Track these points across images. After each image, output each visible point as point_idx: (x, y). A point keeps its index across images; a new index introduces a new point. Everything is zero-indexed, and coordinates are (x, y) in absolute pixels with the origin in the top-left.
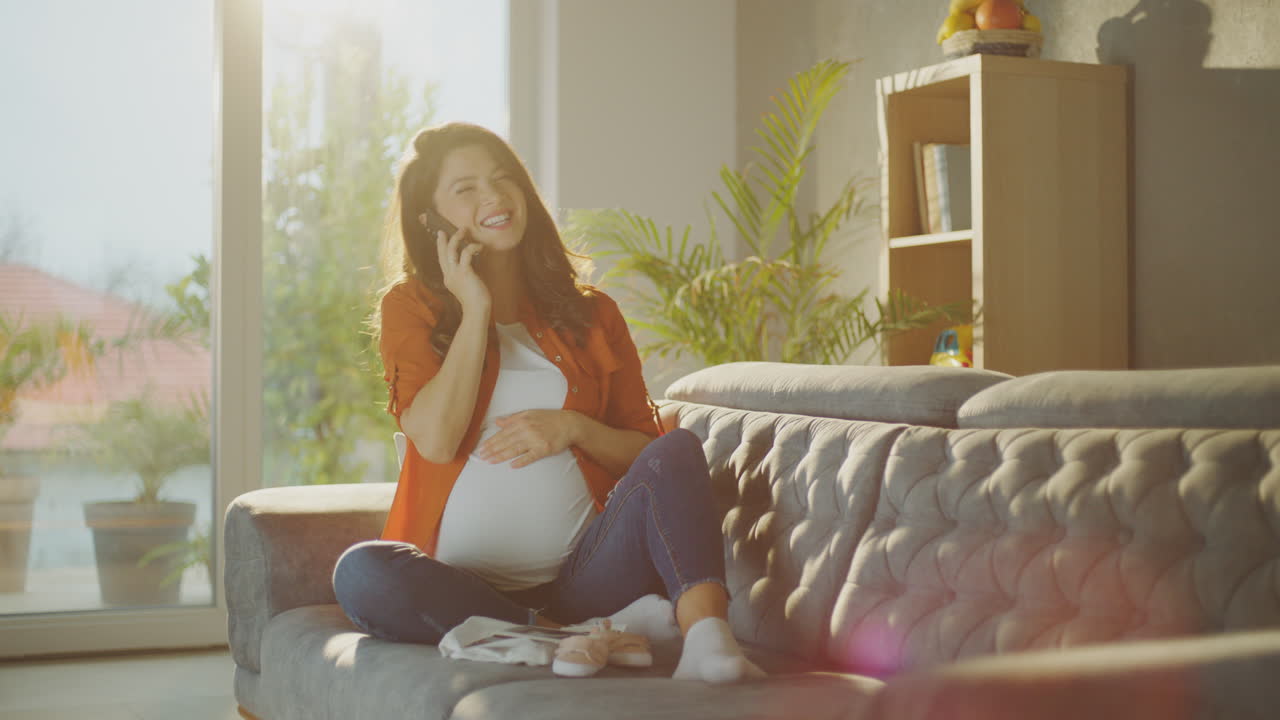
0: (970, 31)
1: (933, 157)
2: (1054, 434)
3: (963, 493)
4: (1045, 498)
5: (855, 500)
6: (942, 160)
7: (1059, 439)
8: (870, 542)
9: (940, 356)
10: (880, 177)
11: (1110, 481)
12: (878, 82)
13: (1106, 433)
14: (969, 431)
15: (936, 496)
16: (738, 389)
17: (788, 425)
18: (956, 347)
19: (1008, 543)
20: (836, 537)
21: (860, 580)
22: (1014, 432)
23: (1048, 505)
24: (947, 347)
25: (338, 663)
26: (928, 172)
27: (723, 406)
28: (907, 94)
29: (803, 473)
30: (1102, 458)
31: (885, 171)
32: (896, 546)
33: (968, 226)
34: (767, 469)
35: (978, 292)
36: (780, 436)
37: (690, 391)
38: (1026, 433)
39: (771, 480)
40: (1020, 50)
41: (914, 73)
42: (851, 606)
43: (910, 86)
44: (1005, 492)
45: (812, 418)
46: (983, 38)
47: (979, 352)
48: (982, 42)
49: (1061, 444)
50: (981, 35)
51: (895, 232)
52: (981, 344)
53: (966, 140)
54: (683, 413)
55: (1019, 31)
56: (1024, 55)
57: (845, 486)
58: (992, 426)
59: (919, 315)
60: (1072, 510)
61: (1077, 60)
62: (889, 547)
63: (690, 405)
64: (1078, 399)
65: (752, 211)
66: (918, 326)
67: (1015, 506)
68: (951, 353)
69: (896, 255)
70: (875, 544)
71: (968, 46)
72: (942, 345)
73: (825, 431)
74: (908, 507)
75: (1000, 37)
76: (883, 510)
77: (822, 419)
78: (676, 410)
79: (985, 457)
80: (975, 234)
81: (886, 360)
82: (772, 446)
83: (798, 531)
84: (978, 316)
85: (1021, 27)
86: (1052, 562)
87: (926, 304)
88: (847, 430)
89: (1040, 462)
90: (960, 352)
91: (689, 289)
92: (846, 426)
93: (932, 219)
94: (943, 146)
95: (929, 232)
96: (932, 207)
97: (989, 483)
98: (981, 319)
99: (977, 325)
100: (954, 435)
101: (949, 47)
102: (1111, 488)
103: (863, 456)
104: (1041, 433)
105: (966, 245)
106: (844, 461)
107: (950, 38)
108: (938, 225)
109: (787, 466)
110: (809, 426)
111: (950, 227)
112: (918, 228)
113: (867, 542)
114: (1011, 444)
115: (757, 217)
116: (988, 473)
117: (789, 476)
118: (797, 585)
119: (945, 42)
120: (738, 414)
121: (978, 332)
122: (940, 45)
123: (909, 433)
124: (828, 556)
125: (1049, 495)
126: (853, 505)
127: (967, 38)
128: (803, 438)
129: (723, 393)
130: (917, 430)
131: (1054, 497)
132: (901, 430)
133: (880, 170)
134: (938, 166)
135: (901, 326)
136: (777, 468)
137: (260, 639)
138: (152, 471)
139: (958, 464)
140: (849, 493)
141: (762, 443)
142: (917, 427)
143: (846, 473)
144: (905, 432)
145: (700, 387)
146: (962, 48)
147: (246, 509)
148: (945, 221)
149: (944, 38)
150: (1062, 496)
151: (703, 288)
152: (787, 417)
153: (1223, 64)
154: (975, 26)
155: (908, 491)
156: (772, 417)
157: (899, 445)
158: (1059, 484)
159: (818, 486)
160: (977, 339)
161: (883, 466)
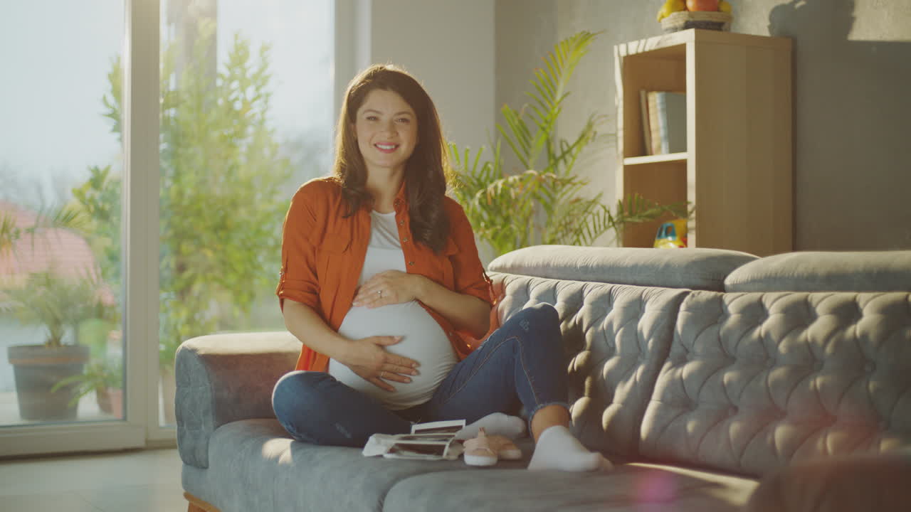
0: (683, 12)
1: (655, 101)
2: (807, 296)
3: (742, 337)
4: (806, 340)
5: (654, 343)
6: (662, 103)
7: (812, 299)
8: (670, 372)
9: (662, 241)
10: (616, 114)
11: (857, 329)
12: (616, 48)
13: (849, 295)
14: (740, 294)
15: (719, 339)
16: (548, 265)
17: (593, 290)
18: (673, 234)
19: (778, 373)
20: (640, 370)
21: (663, 399)
22: (776, 294)
23: (810, 345)
24: (667, 235)
25: (281, 460)
26: (651, 111)
27: (537, 276)
28: (637, 56)
29: (610, 325)
30: (848, 313)
31: (621, 111)
32: (691, 375)
33: (684, 149)
34: (581, 321)
35: (692, 196)
36: (588, 298)
37: (509, 265)
38: (787, 295)
39: (584, 329)
40: (718, 26)
41: (643, 42)
42: (658, 417)
43: (640, 51)
44: (774, 337)
45: (612, 285)
46: (693, 18)
47: (692, 238)
48: (691, 20)
49: (814, 303)
50: (691, 15)
51: (628, 153)
52: (694, 232)
53: (682, 88)
54: (507, 282)
55: (716, 13)
56: (720, 29)
57: (646, 333)
58: (758, 291)
59: (649, 212)
60: (829, 349)
61: (753, 33)
62: (684, 375)
63: (511, 276)
64: (822, 271)
65: (524, 137)
66: (648, 220)
67: (782, 347)
68: (670, 238)
69: (628, 170)
70: (673, 374)
71: (681, 23)
72: (663, 233)
73: (624, 295)
74: (698, 348)
75: (704, 16)
76: (676, 349)
77: (619, 285)
78: (501, 280)
79: (755, 313)
80: (690, 156)
81: (621, 244)
82: (583, 305)
83: (608, 365)
84: (691, 212)
85: (718, 10)
86: (815, 386)
87: (657, 204)
88: (642, 293)
89: (799, 316)
90: (677, 238)
91: (484, 193)
92: (641, 291)
93: (654, 145)
94: (663, 93)
95: (652, 154)
96: (654, 136)
97: (760, 330)
98: (693, 215)
99: (691, 219)
100: (728, 297)
101: (667, 23)
102: (858, 333)
103: (658, 312)
104: (796, 296)
105: (682, 164)
106: (642, 315)
107: (668, 17)
108: (659, 148)
109: (596, 318)
110: (611, 290)
111: (668, 150)
112: (643, 151)
113: (666, 372)
114: (775, 303)
115: (527, 141)
116: (760, 323)
117: (599, 325)
118: (610, 402)
119: (663, 21)
120: (552, 282)
121: (692, 224)
122: (660, 22)
123: (693, 296)
124: (635, 382)
125: (809, 339)
126: (653, 347)
127: (681, 18)
128: (608, 299)
129: (537, 268)
130: (699, 293)
131: (814, 340)
132: (687, 293)
133: (617, 108)
134: (659, 107)
135: (636, 220)
136: (589, 320)
137: (208, 443)
138: (56, 323)
139: (733, 318)
140: (649, 339)
141: (575, 302)
142: (699, 291)
143: (645, 323)
144: (691, 294)
145: (517, 263)
146: (677, 24)
147: (193, 351)
148: (665, 146)
149: (663, 17)
150: (820, 339)
151: (496, 192)
152: (592, 284)
153: (862, 38)
154: (686, 9)
155: (697, 336)
156: (580, 284)
157: (687, 303)
158: (817, 329)
159: (624, 332)
160: (692, 229)
161: (676, 318)
